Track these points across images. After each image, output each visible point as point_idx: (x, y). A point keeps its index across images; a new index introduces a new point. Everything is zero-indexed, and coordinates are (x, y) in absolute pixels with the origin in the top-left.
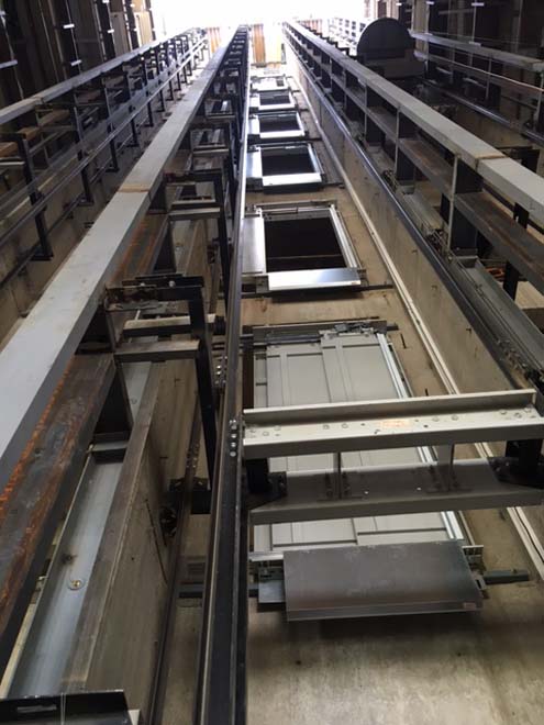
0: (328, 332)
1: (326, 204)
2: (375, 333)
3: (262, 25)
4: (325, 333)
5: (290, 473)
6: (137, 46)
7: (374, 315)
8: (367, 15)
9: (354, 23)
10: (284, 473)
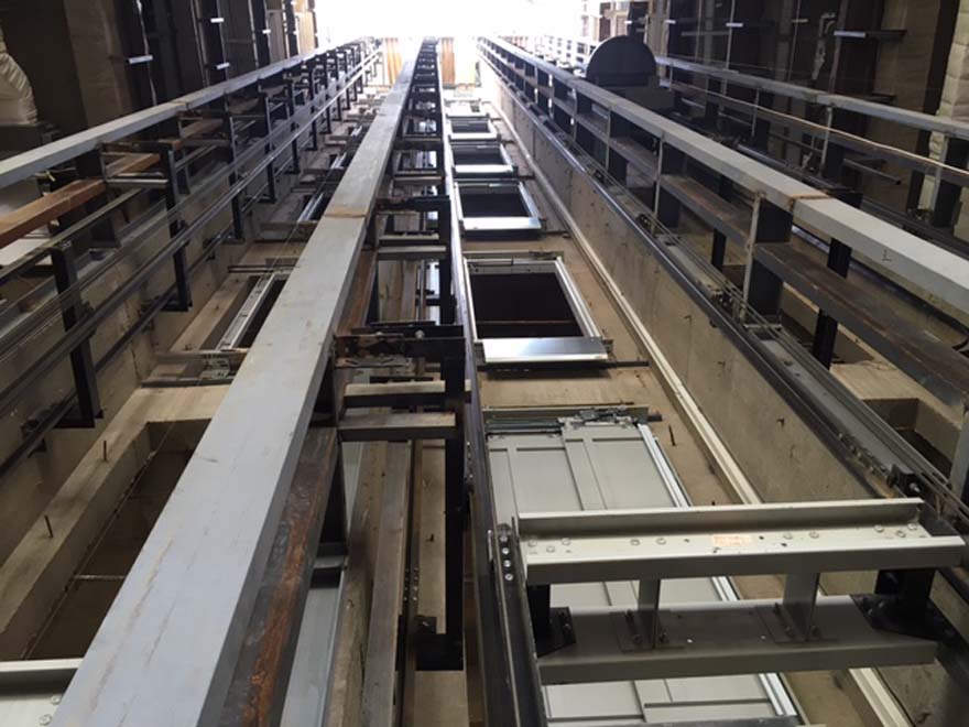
0: (571, 419)
1: (551, 256)
2: (635, 424)
3: (452, 39)
4: (568, 421)
5: (574, 609)
6: (297, 53)
7: (629, 401)
8: (585, 33)
9: (569, 42)
10: (567, 609)
